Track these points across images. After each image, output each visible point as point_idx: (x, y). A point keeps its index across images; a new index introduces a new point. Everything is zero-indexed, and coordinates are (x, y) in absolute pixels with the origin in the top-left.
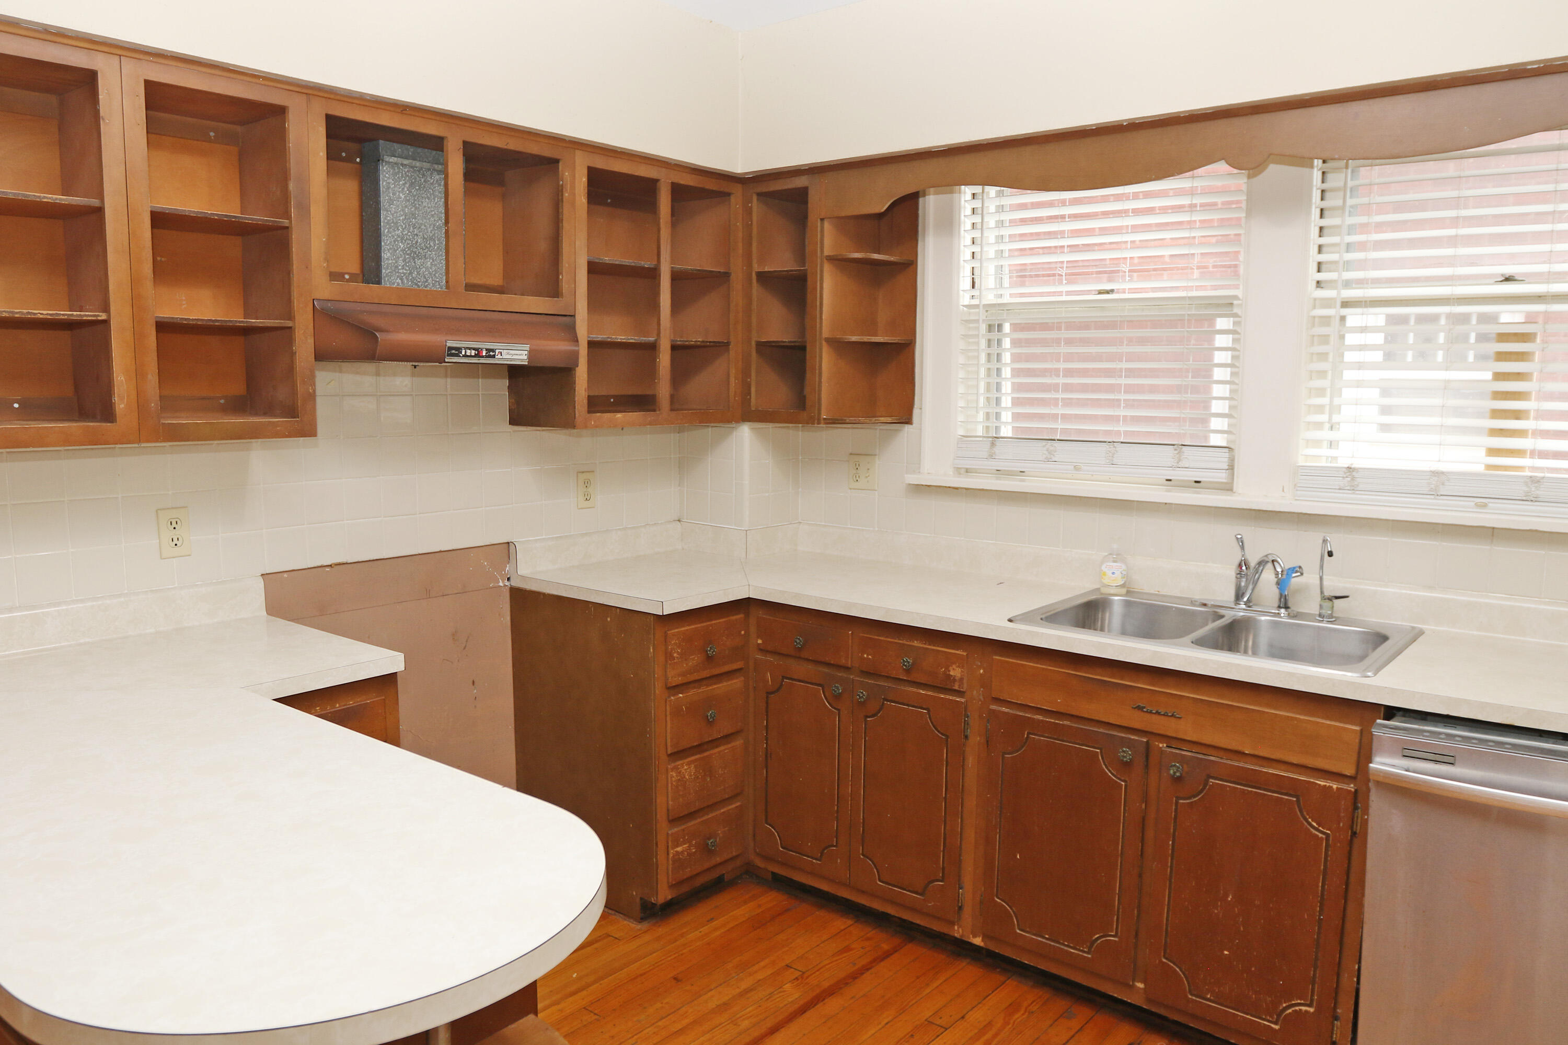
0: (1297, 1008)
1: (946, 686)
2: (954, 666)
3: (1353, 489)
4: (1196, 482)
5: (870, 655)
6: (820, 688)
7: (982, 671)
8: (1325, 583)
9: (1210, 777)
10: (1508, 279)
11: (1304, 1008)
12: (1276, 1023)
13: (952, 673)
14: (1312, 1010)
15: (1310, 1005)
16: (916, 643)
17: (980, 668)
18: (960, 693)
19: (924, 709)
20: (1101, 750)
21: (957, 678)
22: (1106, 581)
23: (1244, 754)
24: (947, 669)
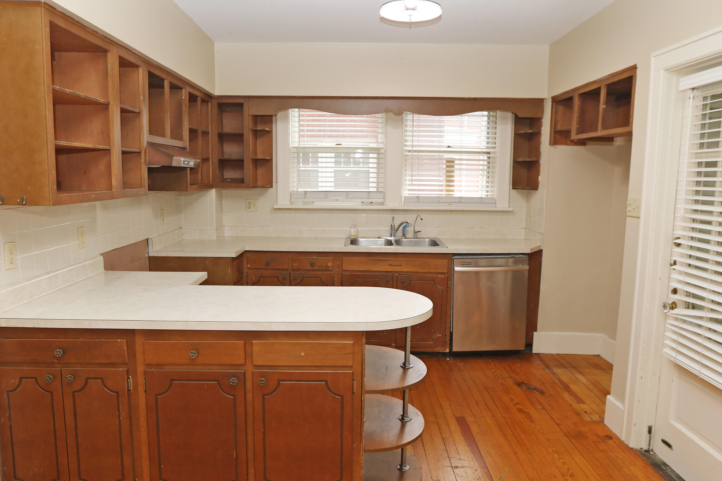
0: (437, 336)
1: (327, 269)
2: (329, 263)
3: (419, 202)
4: (371, 203)
5: (297, 263)
6: (276, 278)
7: (338, 263)
8: (415, 229)
9: (411, 280)
10: (449, 147)
11: (439, 335)
12: (432, 342)
13: (328, 265)
14: (440, 335)
15: (440, 334)
16: (314, 257)
17: (338, 262)
18: (331, 270)
19: (318, 278)
20: (379, 279)
21: (330, 266)
22: (352, 234)
23: (420, 272)
24: (327, 264)
